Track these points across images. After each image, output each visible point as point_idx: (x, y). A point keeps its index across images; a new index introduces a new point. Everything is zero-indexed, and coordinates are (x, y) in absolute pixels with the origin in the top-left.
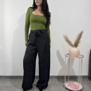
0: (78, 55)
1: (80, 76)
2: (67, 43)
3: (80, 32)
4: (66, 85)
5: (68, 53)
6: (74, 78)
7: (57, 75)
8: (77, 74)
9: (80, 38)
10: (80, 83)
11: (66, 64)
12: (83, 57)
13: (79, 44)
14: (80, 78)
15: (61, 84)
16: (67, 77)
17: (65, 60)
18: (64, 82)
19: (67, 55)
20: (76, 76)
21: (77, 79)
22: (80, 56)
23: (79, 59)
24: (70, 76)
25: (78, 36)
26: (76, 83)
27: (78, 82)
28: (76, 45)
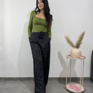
0: (80, 56)
1: (82, 78)
2: (68, 44)
3: (81, 33)
4: (68, 86)
5: (70, 54)
6: (75, 80)
7: (58, 76)
8: (78, 76)
9: (82, 39)
10: (82, 84)
11: (68, 66)
12: (85, 58)
13: (80, 45)
14: (82, 80)
15: (63, 86)
16: (68, 78)
17: (66, 62)
18: (65, 84)
19: (68, 56)
20: (77, 78)
21: (79, 81)
22: (81, 57)
23: (81, 60)
24: (71, 78)
25: (80, 37)
26: (77, 85)
27: (80, 84)
28: (78, 46)
